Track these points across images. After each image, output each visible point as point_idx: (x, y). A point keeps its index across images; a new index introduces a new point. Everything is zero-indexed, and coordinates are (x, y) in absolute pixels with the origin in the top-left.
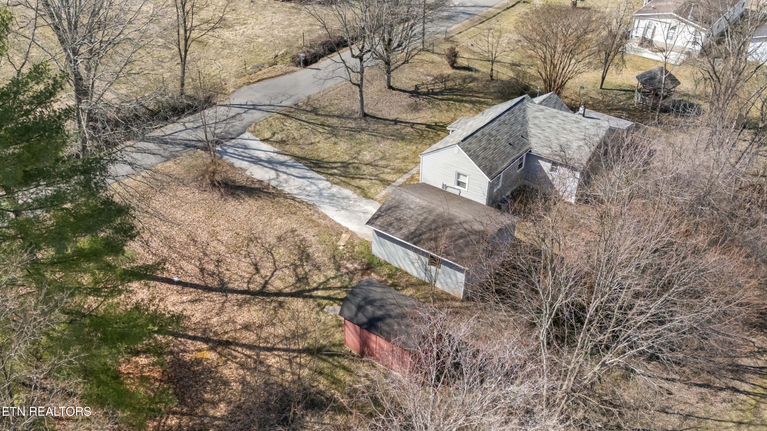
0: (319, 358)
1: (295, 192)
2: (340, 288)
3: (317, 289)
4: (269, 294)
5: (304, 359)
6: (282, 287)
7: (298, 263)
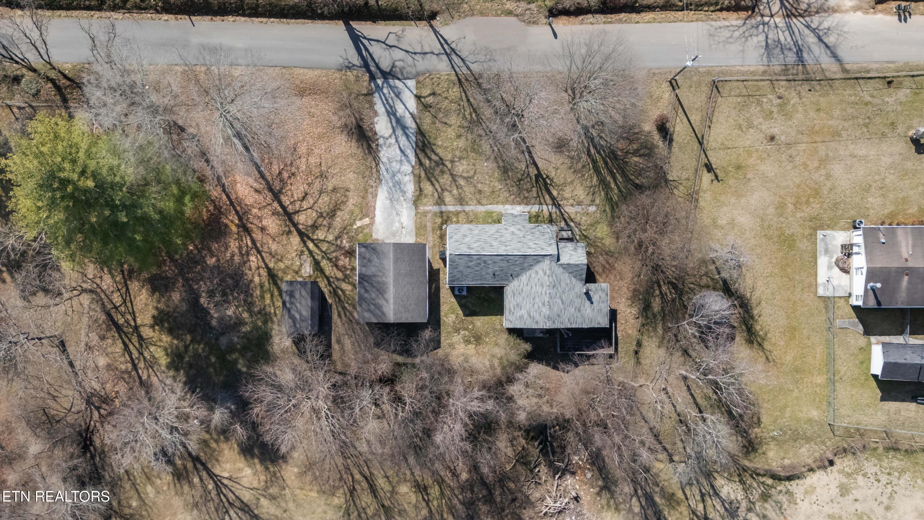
0: (269, 280)
1: (384, 160)
2: (322, 251)
3: (312, 241)
4: (291, 220)
5: (264, 272)
6: (301, 222)
7: (324, 215)
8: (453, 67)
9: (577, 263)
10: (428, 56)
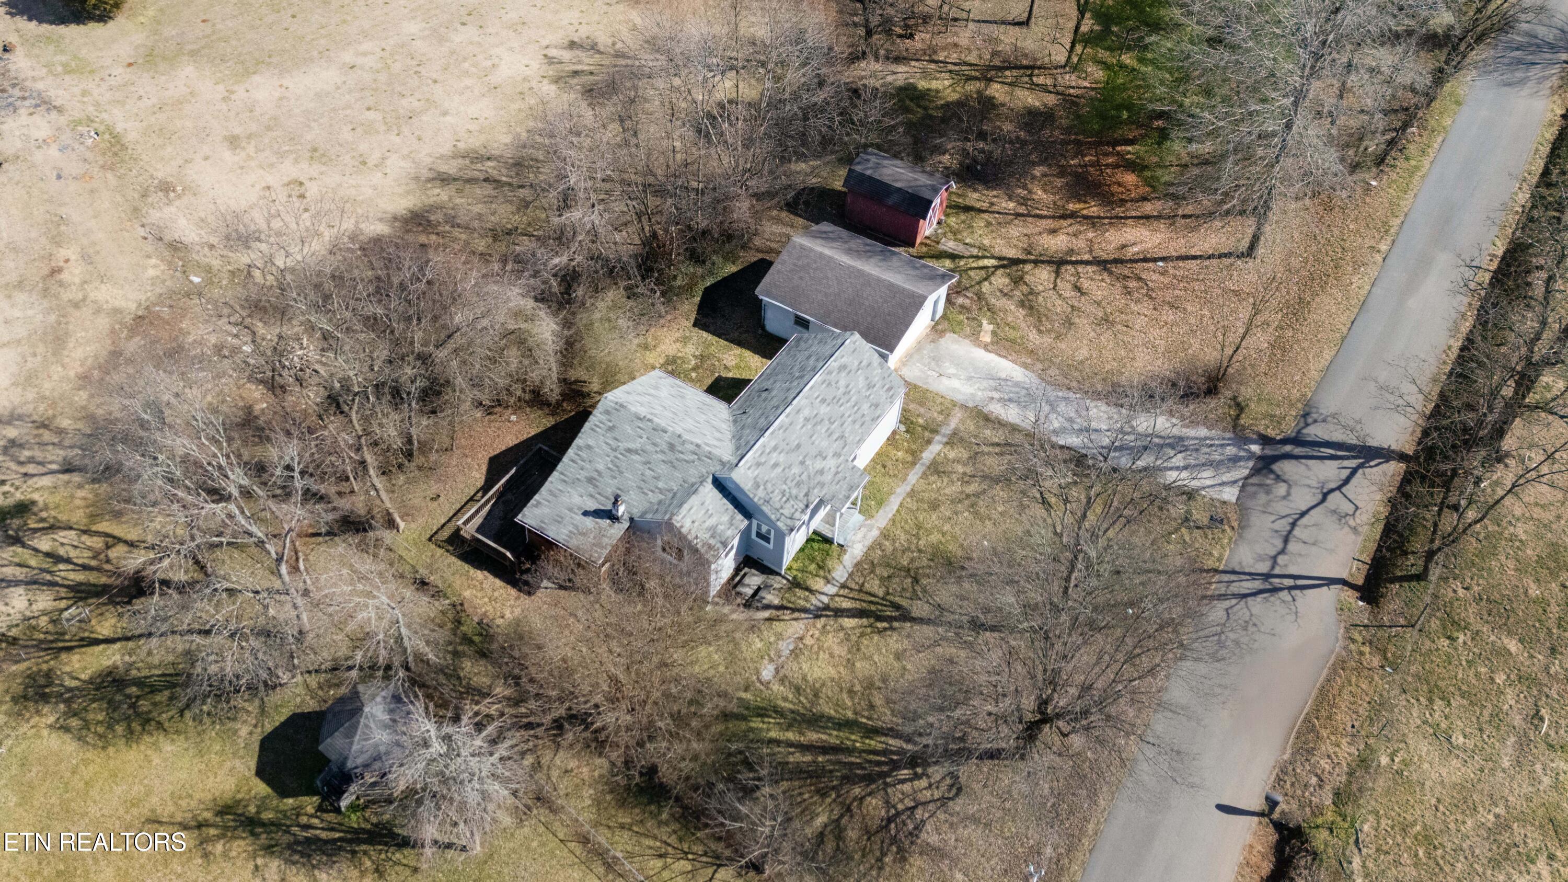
1: (1088, 404)
2: (970, 270)
3: (996, 268)
4: (1048, 262)
5: (980, 205)
6: (1036, 270)
7: (1031, 297)
8: (1234, 572)
9: (686, 506)
10: (1279, 544)
